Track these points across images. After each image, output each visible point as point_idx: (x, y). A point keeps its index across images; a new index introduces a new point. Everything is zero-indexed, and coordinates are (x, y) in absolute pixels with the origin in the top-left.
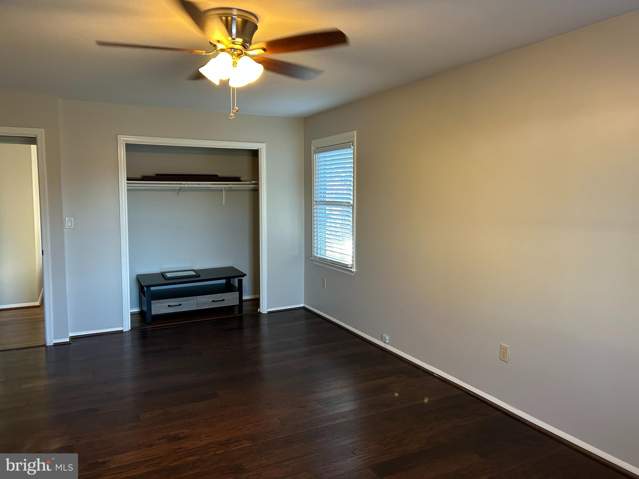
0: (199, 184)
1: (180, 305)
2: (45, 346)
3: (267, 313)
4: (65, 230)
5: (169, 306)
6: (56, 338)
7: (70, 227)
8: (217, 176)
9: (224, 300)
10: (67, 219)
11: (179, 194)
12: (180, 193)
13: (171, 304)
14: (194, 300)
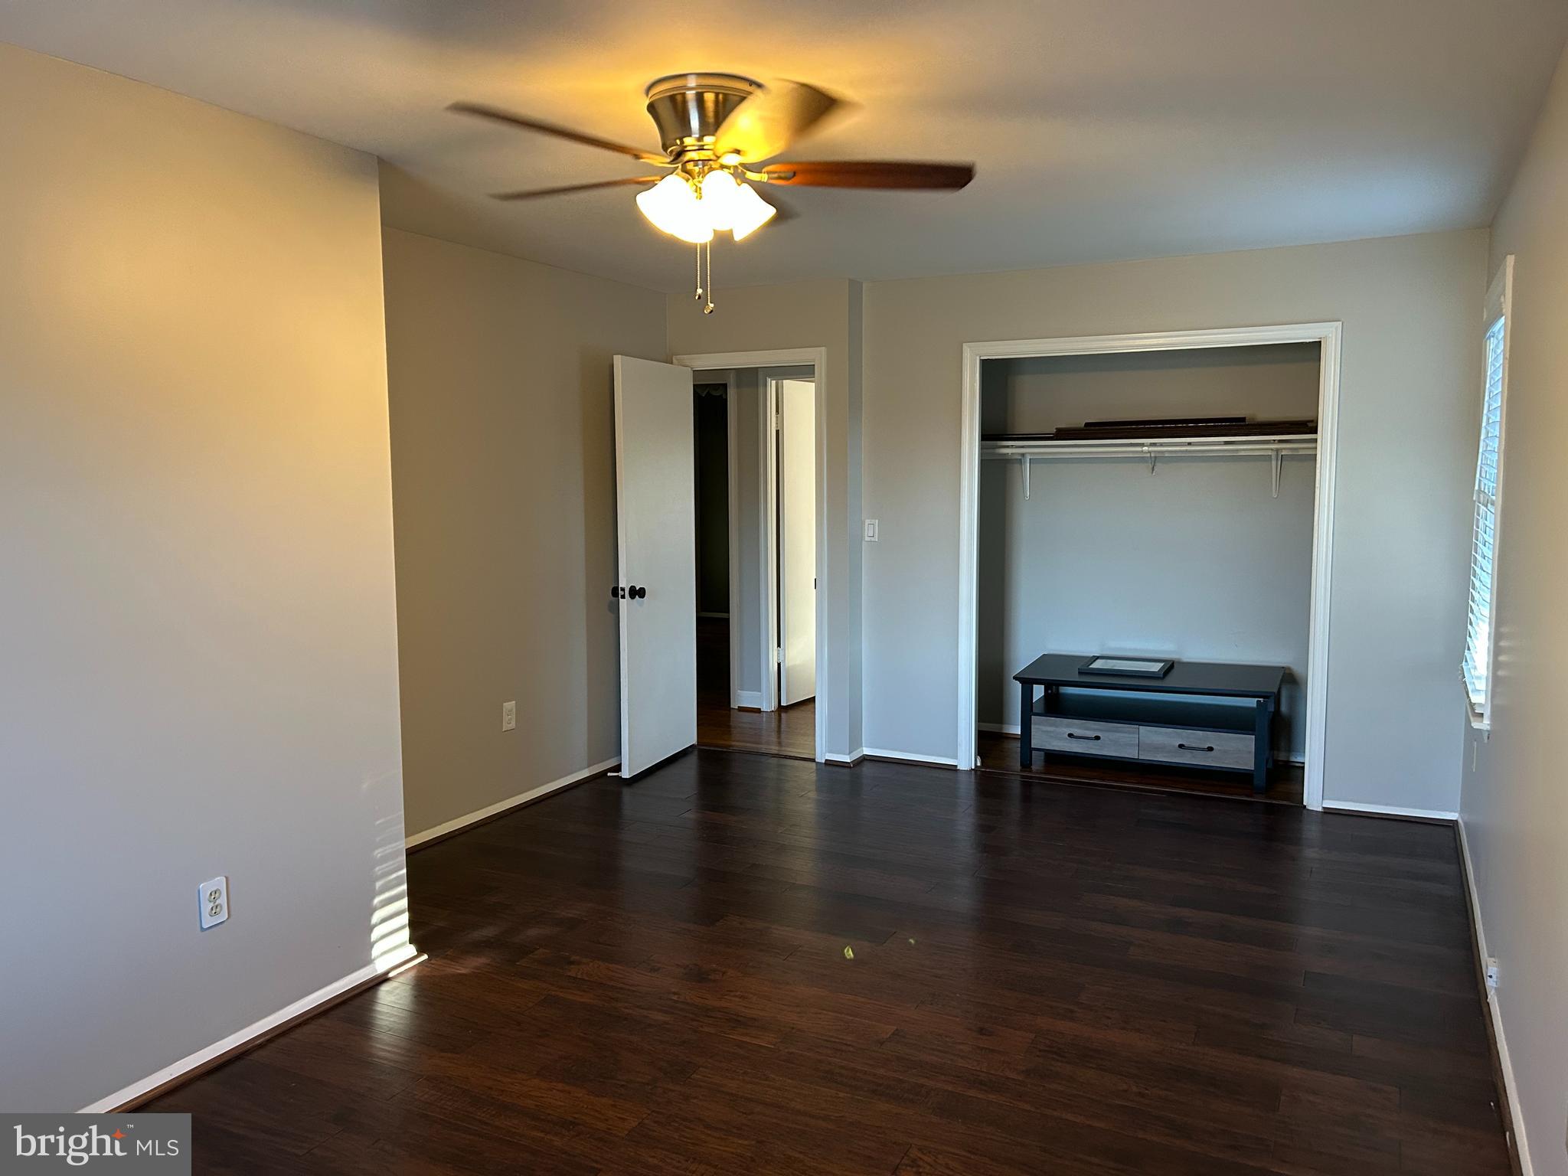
0: (1189, 444)
1: (1097, 738)
2: (813, 760)
3: (1320, 809)
4: (863, 542)
5: (1070, 735)
6: (830, 752)
7: (873, 539)
8: (1243, 419)
9: (1210, 749)
10: (867, 522)
11: (1153, 469)
12: (1158, 465)
13: (1077, 732)
14: (1134, 733)
